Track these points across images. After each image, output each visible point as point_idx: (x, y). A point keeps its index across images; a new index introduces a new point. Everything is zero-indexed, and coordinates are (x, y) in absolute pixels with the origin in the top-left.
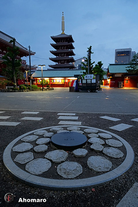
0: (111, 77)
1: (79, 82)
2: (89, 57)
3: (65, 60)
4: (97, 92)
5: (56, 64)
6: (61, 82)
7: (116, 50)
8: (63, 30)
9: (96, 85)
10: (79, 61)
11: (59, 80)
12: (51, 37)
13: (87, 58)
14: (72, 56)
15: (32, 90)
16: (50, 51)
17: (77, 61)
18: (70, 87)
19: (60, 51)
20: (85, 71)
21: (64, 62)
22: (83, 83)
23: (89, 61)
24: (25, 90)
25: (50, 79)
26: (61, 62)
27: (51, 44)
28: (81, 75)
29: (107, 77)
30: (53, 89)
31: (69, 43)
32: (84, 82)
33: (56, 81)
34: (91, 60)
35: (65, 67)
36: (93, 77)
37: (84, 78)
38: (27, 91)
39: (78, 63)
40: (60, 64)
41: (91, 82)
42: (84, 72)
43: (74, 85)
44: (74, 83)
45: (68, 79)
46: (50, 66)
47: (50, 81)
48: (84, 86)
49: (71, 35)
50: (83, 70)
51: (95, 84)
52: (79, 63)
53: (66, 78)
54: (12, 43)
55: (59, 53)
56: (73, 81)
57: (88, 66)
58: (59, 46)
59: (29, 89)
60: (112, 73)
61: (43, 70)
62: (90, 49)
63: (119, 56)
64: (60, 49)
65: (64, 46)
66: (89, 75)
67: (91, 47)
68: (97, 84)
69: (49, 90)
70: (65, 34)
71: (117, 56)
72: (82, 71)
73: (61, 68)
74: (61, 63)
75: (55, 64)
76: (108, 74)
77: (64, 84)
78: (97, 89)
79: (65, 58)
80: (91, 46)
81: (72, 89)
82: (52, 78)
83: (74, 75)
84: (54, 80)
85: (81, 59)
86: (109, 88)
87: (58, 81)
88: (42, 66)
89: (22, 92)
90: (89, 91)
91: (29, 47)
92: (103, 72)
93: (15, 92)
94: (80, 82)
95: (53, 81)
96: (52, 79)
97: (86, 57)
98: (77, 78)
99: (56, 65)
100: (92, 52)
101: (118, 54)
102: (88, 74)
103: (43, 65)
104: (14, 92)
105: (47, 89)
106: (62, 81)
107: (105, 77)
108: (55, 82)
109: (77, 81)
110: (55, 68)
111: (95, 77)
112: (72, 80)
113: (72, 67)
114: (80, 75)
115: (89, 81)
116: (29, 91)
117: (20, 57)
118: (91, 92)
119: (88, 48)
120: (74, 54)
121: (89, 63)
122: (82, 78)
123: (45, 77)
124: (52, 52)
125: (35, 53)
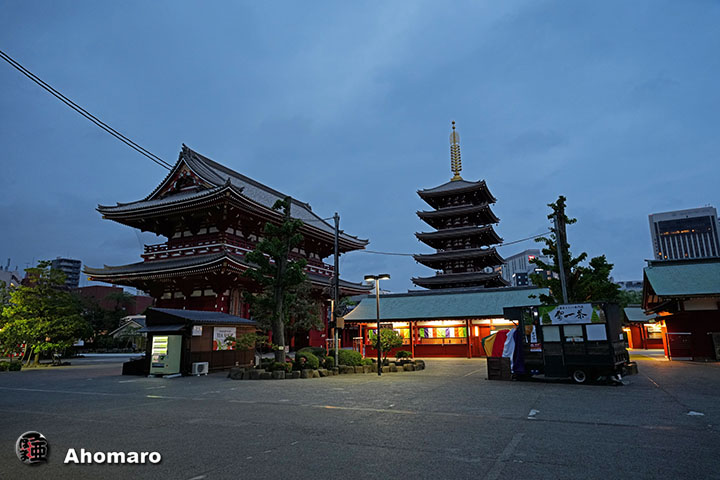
0: (667, 314)
1: (529, 336)
2: (562, 237)
3: (466, 260)
4: (619, 384)
5: (437, 273)
6: (452, 335)
7: (651, 217)
8: (456, 171)
9: (612, 348)
10: (517, 262)
11: (444, 330)
12: (420, 193)
13: (549, 242)
14: (491, 246)
15: (342, 371)
16: (418, 235)
17: (510, 262)
18: (488, 359)
19: (450, 231)
20: (547, 292)
21: (465, 265)
22: (546, 340)
23: (563, 252)
24: (311, 372)
25: (413, 324)
27: (419, 214)
28: (536, 308)
29: (647, 313)
30: (422, 367)
31: (479, 204)
32: (552, 336)
33: (435, 334)
34: (569, 249)
35: (467, 284)
36: (590, 316)
37: (547, 319)
38: (322, 375)
39: (514, 268)
40: (450, 273)
41: (585, 335)
42: (543, 297)
43: (509, 350)
44: (506, 343)
45: (480, 326)
46: (416, 282)
47: (413, 332)
48: (554, 353)
49: (484, 182)
50: (540, 286)
51: (607, 347)
52: (518, 267)
53: (474, 322)
54: (281, 210)
55: (446, 239)
56: (502, 335)
57: (558, 272)
58: (446, 218)
59: (328, 365)
60: (668, 296)
61: (381, 296)
62: (560, 206)
63: (668, 237)
64: (449, 226)
66: (569, 309)
67: (562, 199)
68: (615, 346)
69: (405, 370)
70: (461, 180)
71: (663, 237)
72: (537, 292)
73: (453, 285)
74: (455, 271)
75: (434, 275)
76: (650, 301)
77: (467, 345)
78: (620, 370)
79: (469, 251)
80: (561, 197)
81: (497, 370)
82: (419, 324)
83: (504, 309)
84: (426, 328)
85: (524, 253)
86: (666, 359)
87: (441, 333)
88: (376, 278)
89: (300, 380)
90: (580, 377)
91: (337, 218)
92: (620, 295)
93: (277, 379)
94: (534, 339)
95: (423, 335)
96: (420, 327)
97: (548, 237)
98: (516, 322)
99: (438, 276)
100: (570, 218)
101: (663, 230)
102: (563, 303)
103: (381, 276)
104: (273, 377)
105: (397, 364)
106: (457, 334)
107: (633, 313)
108: (431, 335)
109: (519, 335)
110: (434, 286)
111: (598, 313)
112: (496, 327)
113: (495, 283)
114: (527, 308)
115: (573, 334)
116: (328, 375)
117: (321, 258)
118: (591, 381)
119: (552, 206)
120: (497, 240)
121: (564, 261)
122: (541, 319)
123: (395, 320)
124: (424, 238)
125: (367, 242)
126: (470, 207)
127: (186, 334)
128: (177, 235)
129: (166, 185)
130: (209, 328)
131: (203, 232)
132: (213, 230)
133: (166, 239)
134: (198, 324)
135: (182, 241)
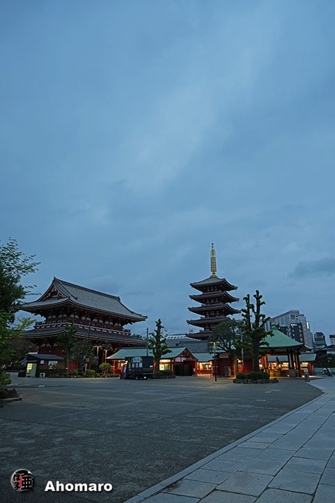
8: (214, 270)
16: (190, 308)
26: (209, 327)
27: (191, 297)
46: (188, 336)
55: (205, 311)
58: (206, 299)
64: (208, 303)
65: (214, 298)
70: (216, 277)
74: (210, 330)
75: (199, 331)
99: (202, 332)
124: (193, 310)
125: (146, 317)
126: (220, 293)
127: (38, 363)
128: (50, 317)
129: (46, 294)
130: (47, 361)
131: (60, 316)
132: (65, 316)
133: (45, 319)
134: (43, 360)
135: (52, 320)
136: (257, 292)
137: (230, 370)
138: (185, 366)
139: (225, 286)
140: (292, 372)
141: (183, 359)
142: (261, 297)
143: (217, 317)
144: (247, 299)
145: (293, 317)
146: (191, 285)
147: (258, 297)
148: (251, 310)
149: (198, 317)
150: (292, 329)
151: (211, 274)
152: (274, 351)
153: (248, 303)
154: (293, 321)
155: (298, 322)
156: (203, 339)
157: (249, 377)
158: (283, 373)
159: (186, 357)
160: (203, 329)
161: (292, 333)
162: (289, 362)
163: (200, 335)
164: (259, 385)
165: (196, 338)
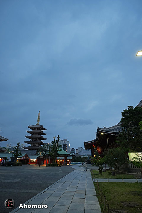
26: (33, 144)
65: (37, 133)
70: (39, 125)
124: (27, 137)
126: (39, 131)
136: (58, 136)
137: (43, 162)
138: (25, 160)
139: (42, 128)
140: (65, 163)
141: (24, 158)
142: (59, 138)
143: (37, 141)
144: (54, 138)
145: (65, 142)
146: (28, 127)
147: (58, 138)
148: (55, 142)
149: (29, 140)
150: (64, 146)
151: (37, 123)
152: (60, 156)
153: (55, 139)
154: (65, 143)
155: (66, 144)
156: (30, 149)
157: (52, 165)
158: (61, 163)
159: (26, 157)
160: (30, 145)
161: (64, 148)
162: (64, 159)
163: (29, 148)
164: (55, 168)
165: (27, 149)
